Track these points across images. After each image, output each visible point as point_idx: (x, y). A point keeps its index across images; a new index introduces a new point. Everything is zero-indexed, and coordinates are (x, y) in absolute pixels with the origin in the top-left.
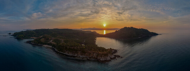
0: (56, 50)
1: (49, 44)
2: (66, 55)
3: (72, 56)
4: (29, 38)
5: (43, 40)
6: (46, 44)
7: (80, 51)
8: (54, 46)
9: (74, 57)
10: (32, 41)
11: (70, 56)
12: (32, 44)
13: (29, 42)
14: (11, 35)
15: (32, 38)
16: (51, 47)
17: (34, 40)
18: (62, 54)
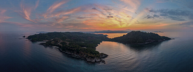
0: (61, 50)
1: (57, 46)
2: (66, 53)
3: (70, 54)
4: (42, 41)
5: (53, 42)
6: (55, 45)
7: (76, 51)
8: (60, 47)
9: (71, 55)
10: (45, 43)
11: (68, 54)
12: (44, 45)
13: (42, 44)
14: (26, 37)
15: (44, 41)
16: (58, 47)
17: (46, 42)
18: (64, 52)
